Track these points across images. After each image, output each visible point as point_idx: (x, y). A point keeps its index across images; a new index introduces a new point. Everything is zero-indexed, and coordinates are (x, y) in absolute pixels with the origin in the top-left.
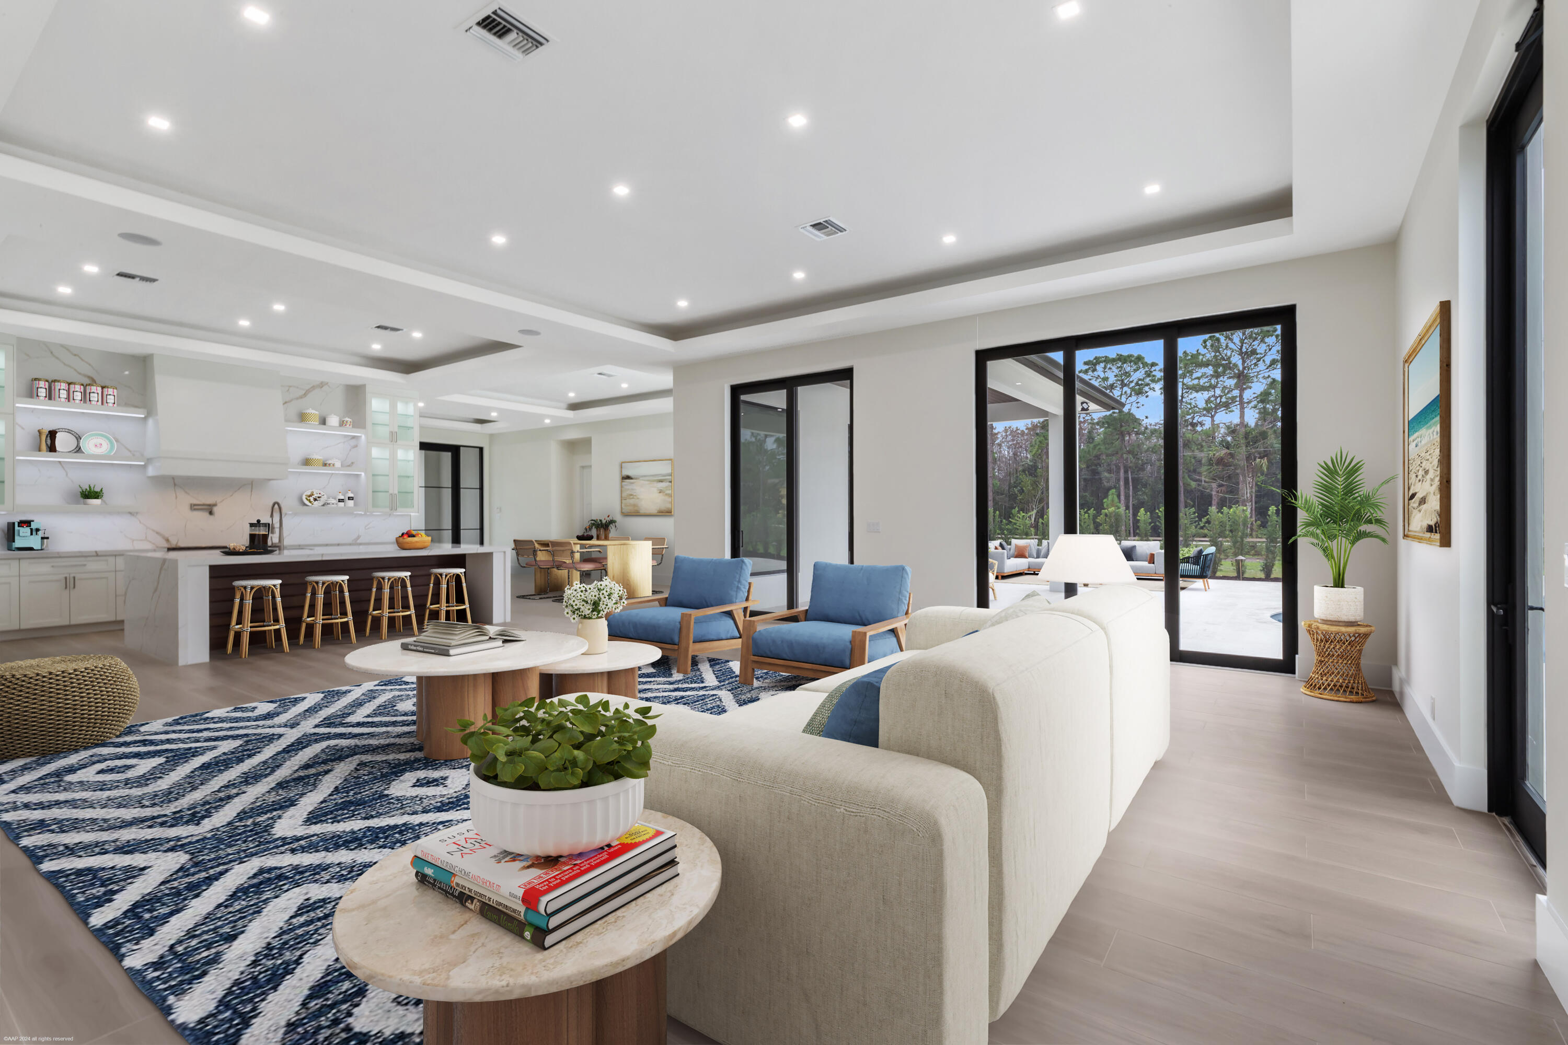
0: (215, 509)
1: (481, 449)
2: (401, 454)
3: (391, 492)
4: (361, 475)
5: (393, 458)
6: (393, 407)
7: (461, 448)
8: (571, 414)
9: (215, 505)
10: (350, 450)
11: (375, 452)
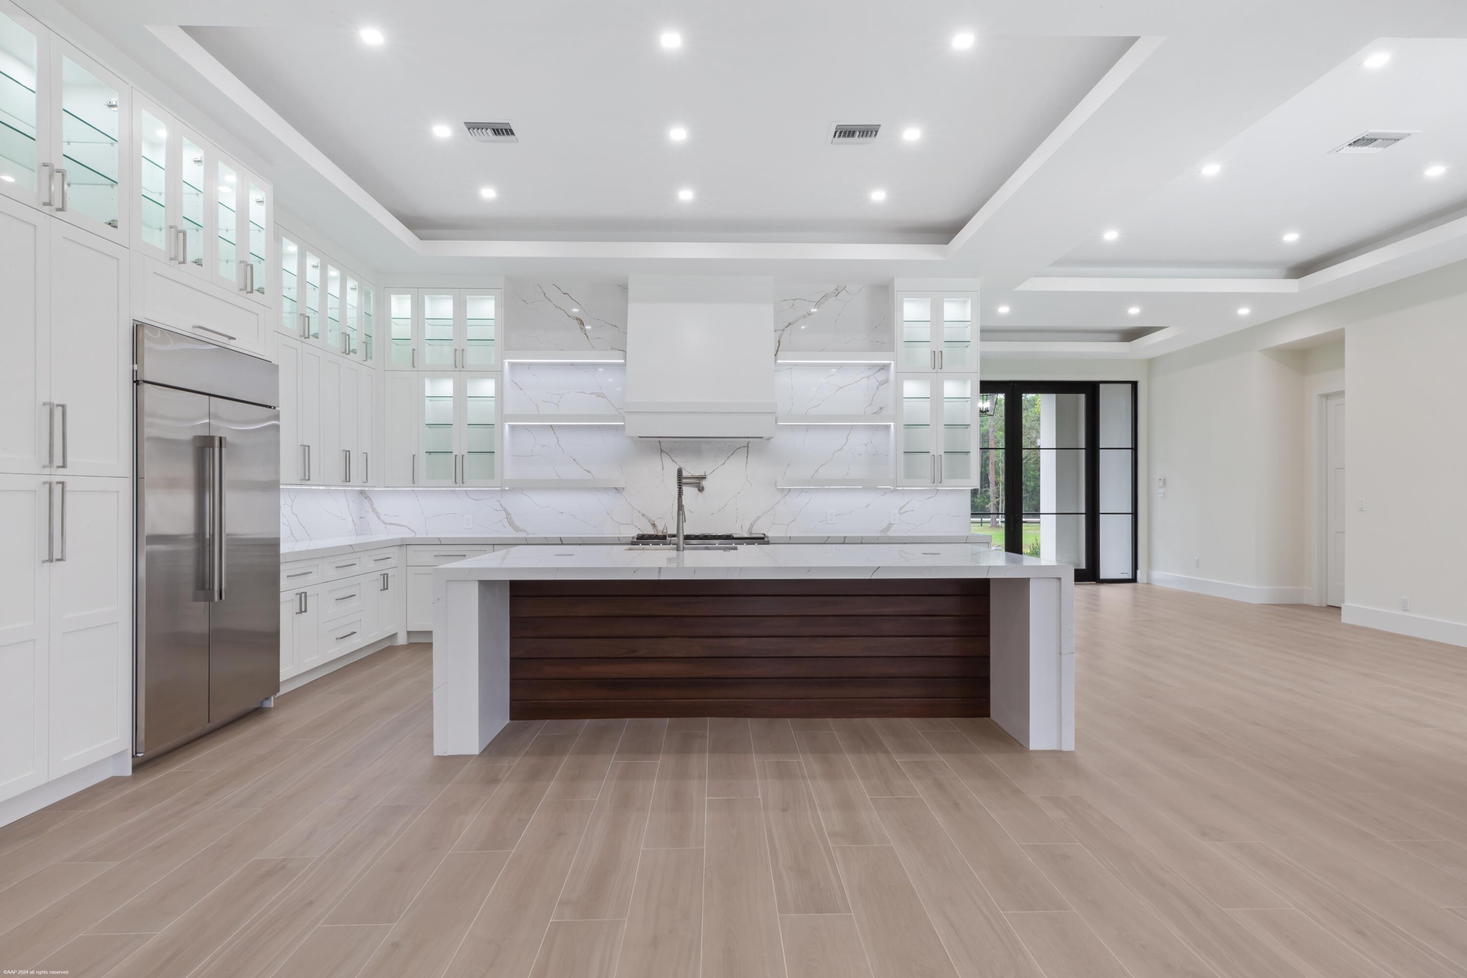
0: (704, 483)
1: (1134, 385)
2: (951, 388)
3: (932, 453)
4: (890, 425)
5: (936, 397)
6: (937, 310)
7: (1101, 385)
8: (1293, 286)
9: (703, 478)
10: (878, 388)
11: (911, 388)
